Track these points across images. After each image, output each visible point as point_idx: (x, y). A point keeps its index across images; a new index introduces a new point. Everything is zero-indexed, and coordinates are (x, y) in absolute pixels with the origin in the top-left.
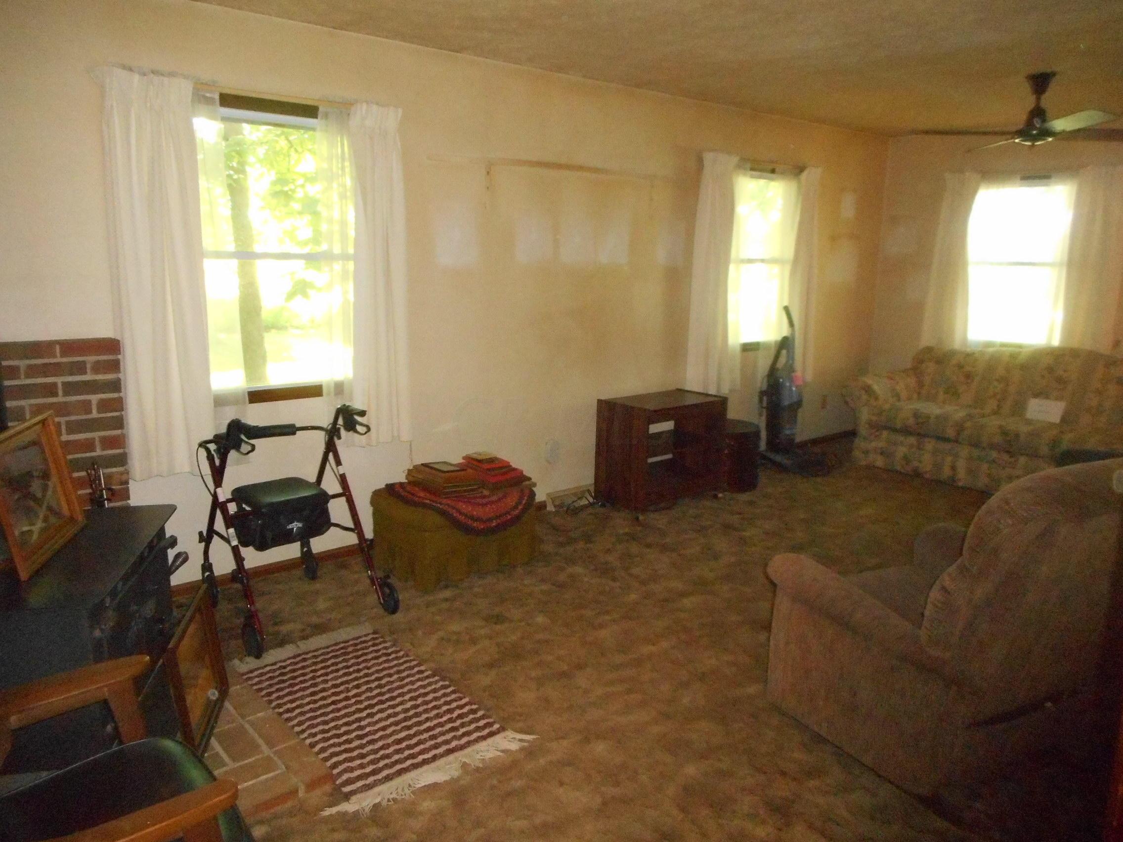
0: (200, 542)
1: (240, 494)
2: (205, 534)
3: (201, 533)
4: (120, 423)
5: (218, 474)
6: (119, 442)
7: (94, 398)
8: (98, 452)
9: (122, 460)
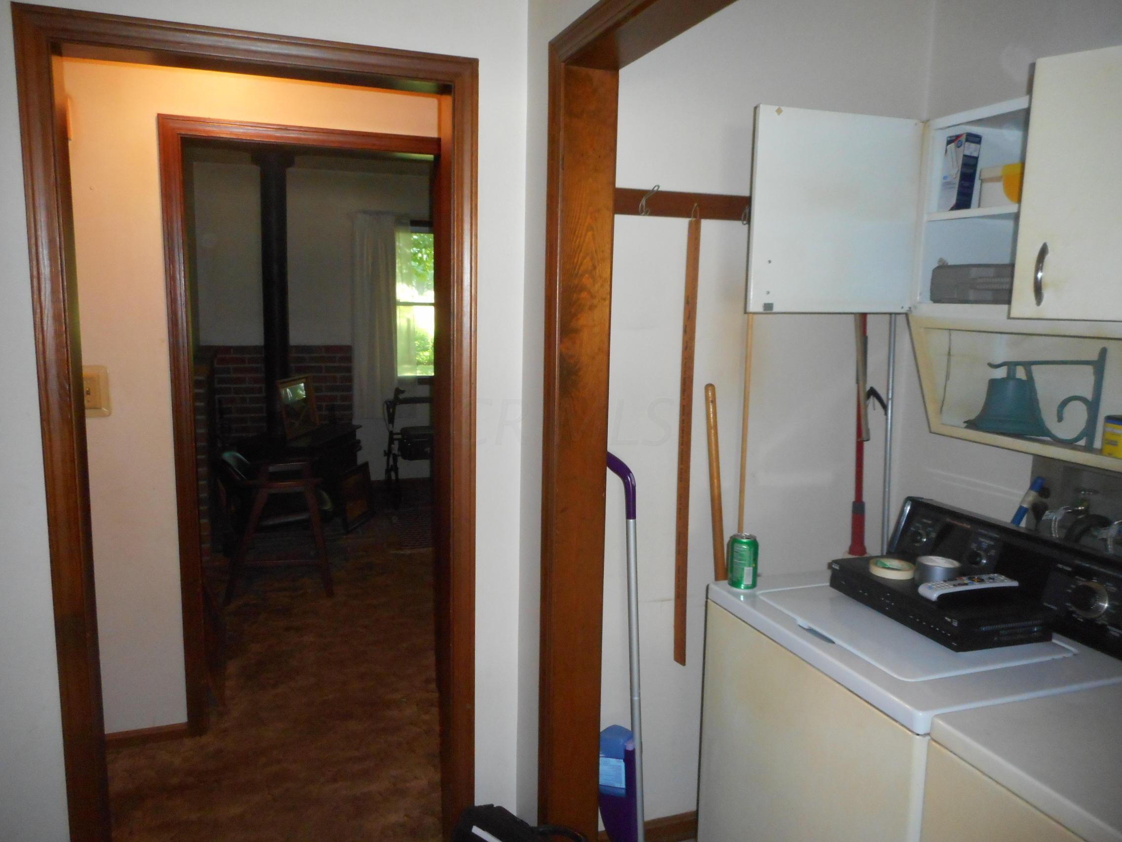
0: (385, 456)
1: (404, 431)
2: (387, 451)
3: (385, 451)
4: (350, 388)
5: (391, 419)
6: (349, 398)
7: (338, 375)
8: (339, 403)
9: (350, 408)
